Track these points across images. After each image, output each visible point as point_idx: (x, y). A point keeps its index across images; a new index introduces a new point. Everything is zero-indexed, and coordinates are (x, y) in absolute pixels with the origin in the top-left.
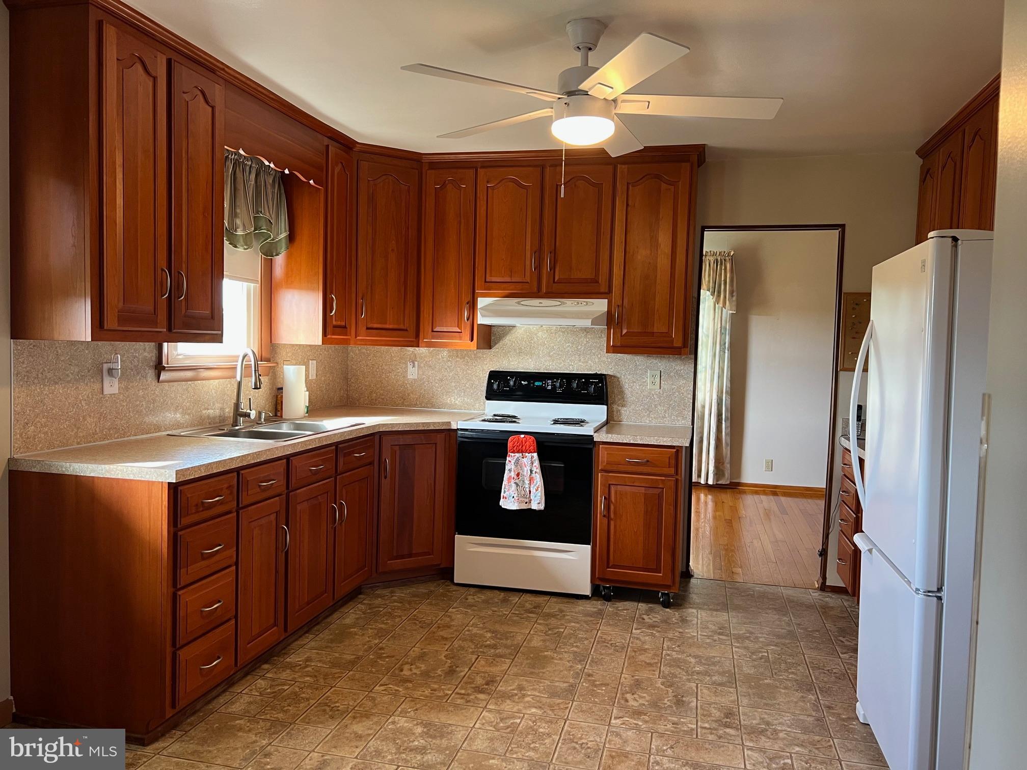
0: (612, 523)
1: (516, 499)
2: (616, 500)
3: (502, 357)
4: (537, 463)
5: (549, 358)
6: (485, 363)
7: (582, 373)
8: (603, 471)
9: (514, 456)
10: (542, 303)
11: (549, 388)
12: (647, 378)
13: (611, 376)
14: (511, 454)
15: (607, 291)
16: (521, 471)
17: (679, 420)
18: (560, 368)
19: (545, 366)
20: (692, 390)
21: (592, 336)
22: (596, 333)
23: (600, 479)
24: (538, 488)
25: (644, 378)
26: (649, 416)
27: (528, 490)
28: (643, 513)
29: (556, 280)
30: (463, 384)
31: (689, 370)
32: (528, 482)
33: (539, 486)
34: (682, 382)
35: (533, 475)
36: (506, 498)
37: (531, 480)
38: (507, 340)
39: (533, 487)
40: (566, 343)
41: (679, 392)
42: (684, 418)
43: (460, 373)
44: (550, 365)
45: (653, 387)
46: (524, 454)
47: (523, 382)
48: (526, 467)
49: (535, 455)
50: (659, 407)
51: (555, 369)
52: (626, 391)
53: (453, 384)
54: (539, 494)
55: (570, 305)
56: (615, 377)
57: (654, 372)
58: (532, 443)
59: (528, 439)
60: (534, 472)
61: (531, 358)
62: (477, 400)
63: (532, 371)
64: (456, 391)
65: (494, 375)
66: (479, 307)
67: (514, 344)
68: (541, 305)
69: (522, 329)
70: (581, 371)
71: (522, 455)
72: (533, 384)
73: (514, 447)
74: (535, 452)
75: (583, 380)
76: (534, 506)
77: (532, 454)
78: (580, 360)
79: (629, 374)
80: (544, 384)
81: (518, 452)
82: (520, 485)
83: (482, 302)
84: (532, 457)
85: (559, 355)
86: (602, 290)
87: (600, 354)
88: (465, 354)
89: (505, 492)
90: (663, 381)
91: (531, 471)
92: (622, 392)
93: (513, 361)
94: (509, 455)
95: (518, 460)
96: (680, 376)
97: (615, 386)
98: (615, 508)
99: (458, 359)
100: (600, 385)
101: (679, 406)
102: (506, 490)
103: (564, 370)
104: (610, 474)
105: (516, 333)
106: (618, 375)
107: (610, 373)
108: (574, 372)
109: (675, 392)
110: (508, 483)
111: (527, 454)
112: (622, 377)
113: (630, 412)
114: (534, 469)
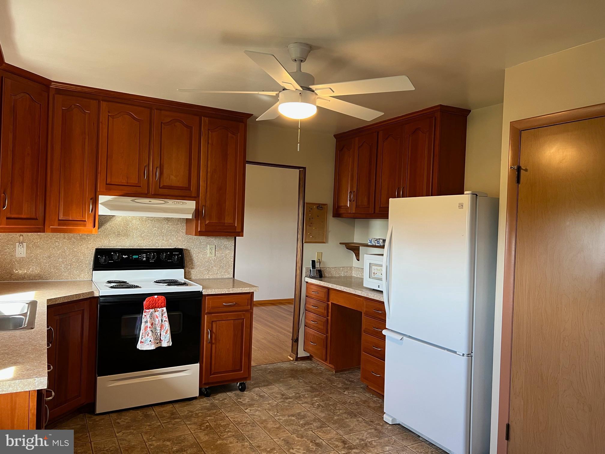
0: (214, 346)
1: (153, 342)
2: (216, 331)
3: (103, 238)
4: (166, 315)
5: (141, 238)
6: (90, 243)
7: (165, 248)
8: (208, 313)
9: (149, 311)
10: (149, 201)
11: (144, 259)
12: (207, 250)
13: (185, 249)
14: (146, 310)
15: (196, 196)
16: (153, 322)
17: (226, 275)
18: (149, 245)
19: (137, 244)
20: (233, 256)
21: (172, 223)
22: (175, 221)
23: (206, 318)
24: (167, 331)
25: (205, 250)
26: (208, 273)
27: (159, 334)
28: (232, 336)
29: (161, 186)
30: (70, 259)
31: (231, 245)
32: (160, 329)
33: (167, 330)
34: (227, 252)
35: (163, 323)
36: (143, 343)
37: (162, 326)
38: (107, 226)
39: (163, 331)
40: (154, 228)
41: (226, 257)
42: (229, 274)
43: (67, 251)
44: (142, 243)
45: (211, 255)
46: (156, 309)
47: (124, 256)
48: (158, 318)
49: (165, 309)
50: (214, 268)
51: (146, 246)
52: (194, 259)
53: (60, 260)
54: (168, 336)
55: (171, 204)
56: (187, 250)
57: (211, 246)
58: (163, 301)
59: (160, 298)
60: (163, 321)
61: (127, 239)
62: (82, 271)
63: (128, 248)
64: (63, 265)
65: (99, 252)
66: (100, 202)
67: (113, 229)
68: (150, 203)
69: (120, 218)
70: (164, 247)
71: (155, 310)
72: (132, 257)
73: (149, 305)
74: (164, 307)
75: (169, 253)
76: (165, 344)
77: (162, 309)
78: (163, 240)
79: (196, 248)
80: (140, 257)
81: (152, 308)
82: (154, 331)
83: (102, 199)
84: (163, 310)
85: (148, 236)
86: (193, 195)
87: (177, 235)
88: (72, 236)
89: (142, 338)
90: (217, 251)
91: (162, 320)
92: (191, 260)
93: (113, 241)
94: (145, 311)
95: (152, 314)
96: (226, 248)
97: (187, 256)
98: (216, 336)
99: (65, 240)
100: (180, 256)
101: (226, 266)
102: (143, 337)
103: (152, 247)
104: (212, 315)
105: (115, 221)
106: (189, 249)
107: (183, 247)
108: (159, 248)
109: (223, 258)
110: (145, 331)
111: (158, 309)
112: (192, 250)
113: (196, 272)
114: (164, 319)
